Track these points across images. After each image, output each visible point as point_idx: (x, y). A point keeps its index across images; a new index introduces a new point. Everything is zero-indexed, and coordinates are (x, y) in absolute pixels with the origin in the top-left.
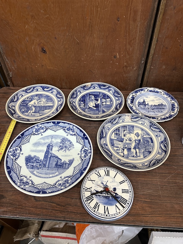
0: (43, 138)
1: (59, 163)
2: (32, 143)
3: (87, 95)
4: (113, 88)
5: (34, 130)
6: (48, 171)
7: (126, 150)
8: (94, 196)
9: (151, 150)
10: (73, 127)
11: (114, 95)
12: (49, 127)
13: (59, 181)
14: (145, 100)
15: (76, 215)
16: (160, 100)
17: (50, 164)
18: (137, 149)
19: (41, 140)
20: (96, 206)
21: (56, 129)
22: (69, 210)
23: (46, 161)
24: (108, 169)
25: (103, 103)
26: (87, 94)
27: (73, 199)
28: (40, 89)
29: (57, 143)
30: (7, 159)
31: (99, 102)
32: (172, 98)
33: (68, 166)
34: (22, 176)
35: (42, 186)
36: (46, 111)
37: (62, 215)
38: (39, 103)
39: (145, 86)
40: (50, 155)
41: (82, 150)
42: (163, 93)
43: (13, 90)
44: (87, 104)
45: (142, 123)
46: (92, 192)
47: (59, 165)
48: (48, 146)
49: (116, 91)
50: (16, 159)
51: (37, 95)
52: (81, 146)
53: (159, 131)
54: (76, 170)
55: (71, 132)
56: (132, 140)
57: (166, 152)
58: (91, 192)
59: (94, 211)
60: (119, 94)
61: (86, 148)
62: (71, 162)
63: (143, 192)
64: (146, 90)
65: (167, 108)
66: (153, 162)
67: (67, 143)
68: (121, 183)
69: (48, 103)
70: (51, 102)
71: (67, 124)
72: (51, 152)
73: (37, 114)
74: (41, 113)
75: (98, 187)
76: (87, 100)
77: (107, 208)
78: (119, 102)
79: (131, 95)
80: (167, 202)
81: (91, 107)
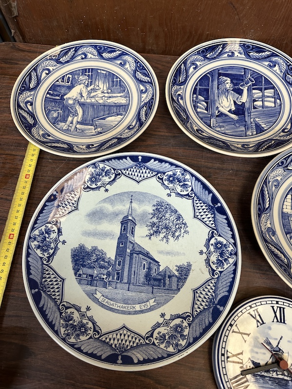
0: (110, 200)
1: (154, 274)
2: (85, 214)
3: (212, 76)
5: (88, 177)
6: (130, 294)
10: (183, 174)
11: (286, 80)
12: (123, 171)
13: (158, 325)
17: (133, 272)
19: (106, 205)
21: (139, 175)
23: (122, 264)
24: (281, 302)
25: (255, 101)
26: (211, 73)
28: (92, 52)
29: (144, 215)
30: (29, 259)
31: (244, 98)
33: (176, 282)
34: (69, 305)
35: (119, 336)
36: (112, 120)
38: (92, 94)
40: (131, 247)
41: (211, 242)
43: (23, 51)
44: (215, 104)
46: (245, 367)
47: (155, 280)
48: (125, 222)
50: (51, 258)
51: (84, 71)
52: (205, 232)
54: (200, 299)
55: (178, 187)
58: (242, 365)
61: (219, 239)
62: (184, 272)
67: (170, 217)
69: (114, 95)
70: (122, 94)
71: (167, 164)
72: (131, 238)
73: (89, 129)
74: (100, 127)
75: (257, 353)
76: (214, 89)
81: (225, 111)
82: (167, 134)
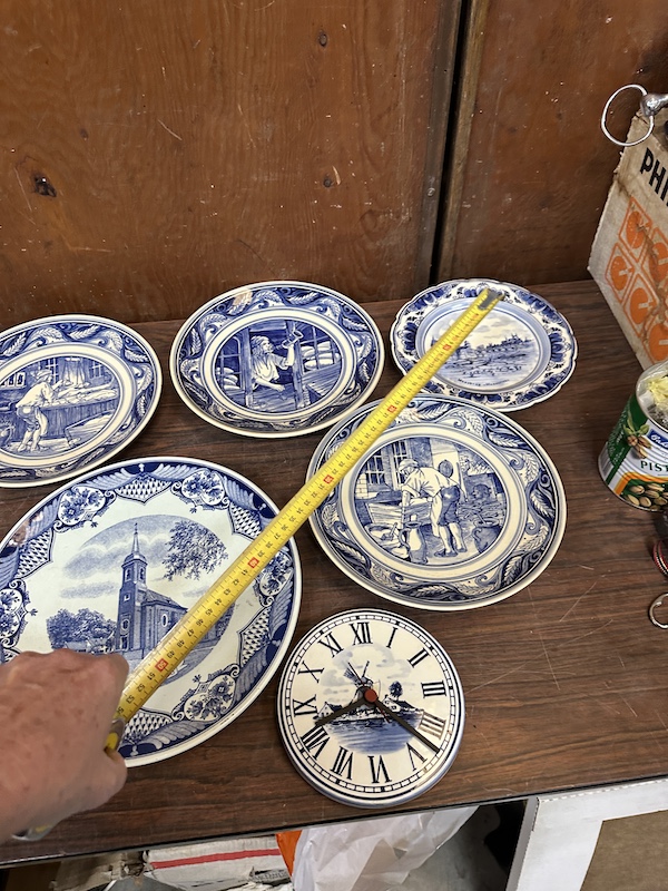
0: (103, 538)
2: (63, 564)
3: (241, 339)
4: (335, 299)
5: (62, 510)
7: (413, 533)
8: (327, 727)
9: (498, 521)
10: (209, 476)
11: (344, 327)
12: (117, 491)
13: (192, 693)
15: (274, 805)
16: (507, 322)
17: (147, 633)
18: (451, 525)
19: (95, 546)
20: (343, 762)
21: (144, 491)
22: (249, 794)
23: (129, 625)
24: (362, 616)
25: (305, 361)
26: (239, 335)
27: (253, 748)
28: (53, 335)
29: (158, 548)
31: (291, 360)
32: (548, 312)
36: (94, 424)
37: (225, 817)
38: (60, 394)
39: (447, 274)
40: (141, 598)
42: (513, 295)
44: (249, 375)
45: (456, 424)
46: (320, 715)
48: (128, 566)
49: (346, 311)
50: (15, 639)
51: (45, 363)
53: (519, 447)
54: (249, 641)
55: (206, 495)
56: (430, 493)
57: (551, 521)
58: (315, 715)
59: (338, 782)
60: (359, 321)
63: (493, 677)
64: (454, 292)
65: (534, 351)
66: (512, 563)
67: (199, 542)
68: (415, 660)
69: (94, 389)
70: (107, 385)
71: (184, 467)
72: (139, 585)
73: (60, 444)
74: (76, 436)
75: (336, 692)
76: (246, 356)
77: (381, 761)
78: (363, 351)
79: (404, 318)
80: (576, 696)
81: (266, 382)
82: (186, 429)
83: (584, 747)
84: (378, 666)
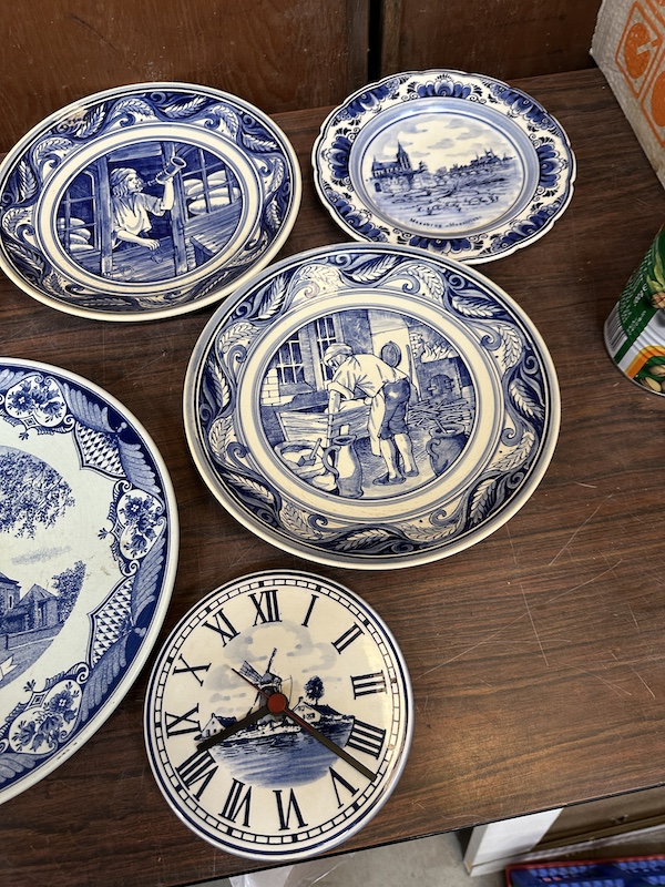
1: (7, 609)
3: (96, 173)
4: (231, 106)
7: (344, 453)
9: (464, 427)
10: (42, 384)
11: (244, 147)
13: (21, 708)
14: (406, 149)
15: (144, 859)
16: (479, 132)
18: (397, 438)
20: (237, 800)
24: (268, 580)
25: (190, 201)
26: (93, 167)
31: (169, 201)
32: (536, 115)
33: (55, 611)
39: (393, 65)
41: (119, 508)
42: (486, 92)
44: (107, 227)
45: (405, 286)
46: (204, 734)
47: (10, 619)
49: (248, 123)
52: (107, 487)
53: (495, 317)
54: (104, 629)
55: (40, 413)
56: (369, 391)
57: (538, 425)
58: (198, 733)
59: (230, 831)
60: (265, 136)
61: (134, 494)
62: (70, 584)
64: (403, 89)
65: (516, 173)
66: (482, 489)
67: (32, 482)
68: (341, 644)
71: (6, 372)
75: (227, 698)
76: (103, 198)
77: (292, 798)
78: (271, 182)
79: (332, 131)
80: (569, 674)
81: (131, 236)
82: (19, 312)
83: (580, 747)
84: (290, 654)
